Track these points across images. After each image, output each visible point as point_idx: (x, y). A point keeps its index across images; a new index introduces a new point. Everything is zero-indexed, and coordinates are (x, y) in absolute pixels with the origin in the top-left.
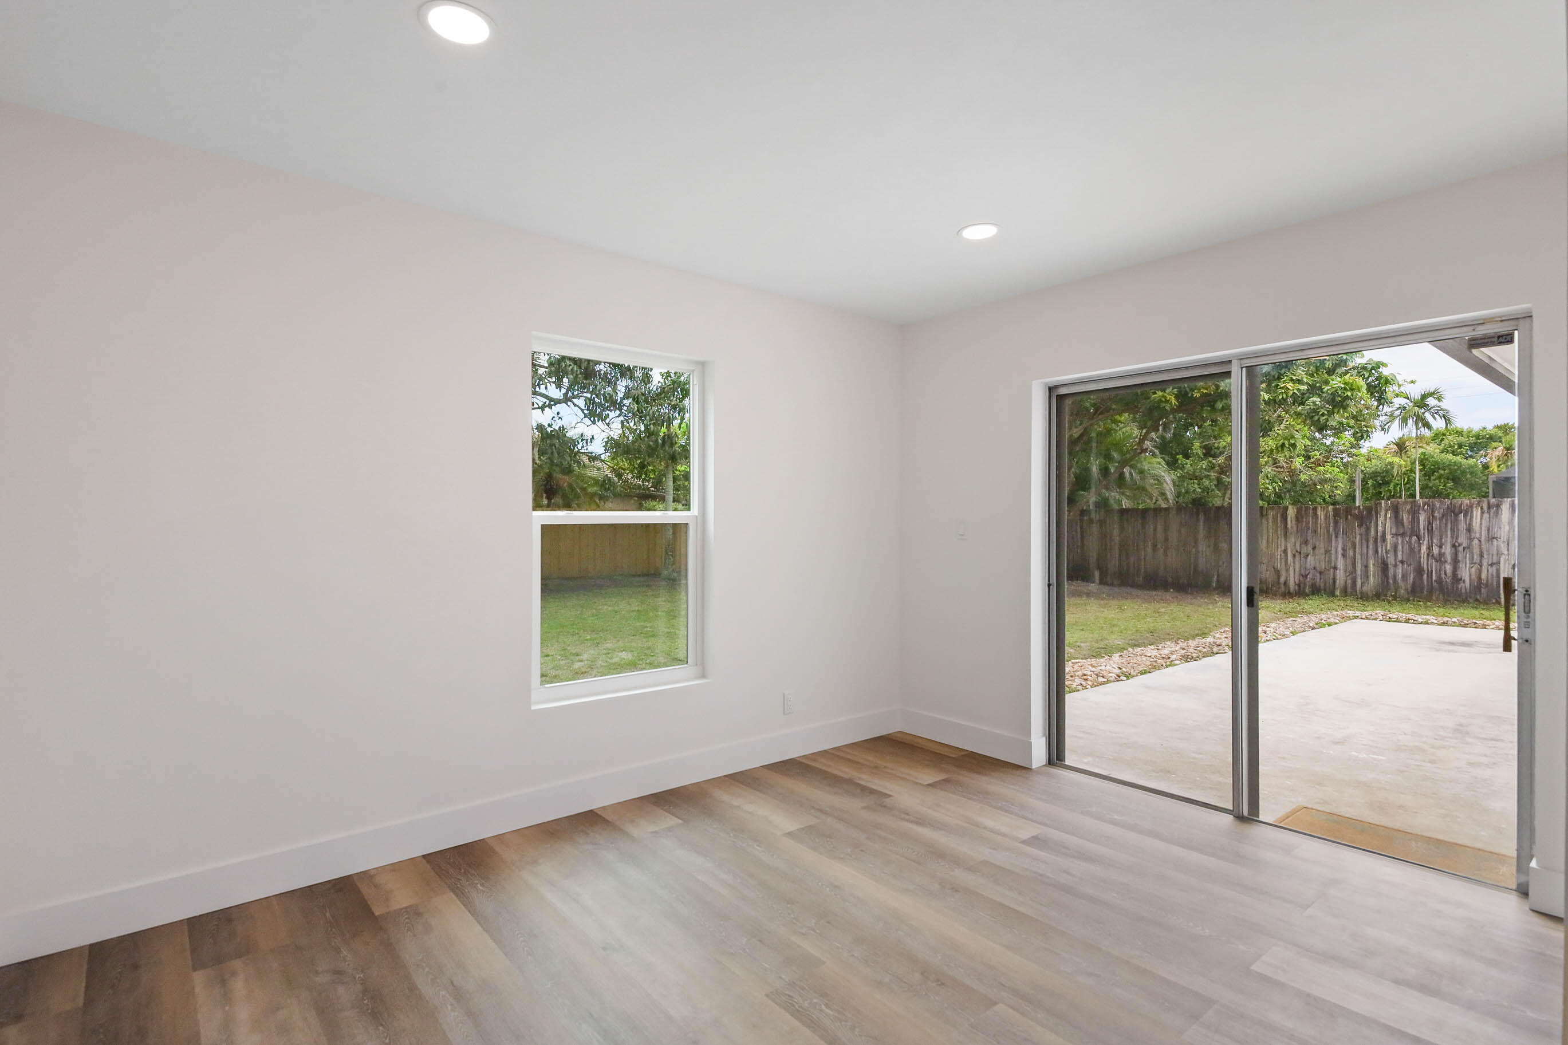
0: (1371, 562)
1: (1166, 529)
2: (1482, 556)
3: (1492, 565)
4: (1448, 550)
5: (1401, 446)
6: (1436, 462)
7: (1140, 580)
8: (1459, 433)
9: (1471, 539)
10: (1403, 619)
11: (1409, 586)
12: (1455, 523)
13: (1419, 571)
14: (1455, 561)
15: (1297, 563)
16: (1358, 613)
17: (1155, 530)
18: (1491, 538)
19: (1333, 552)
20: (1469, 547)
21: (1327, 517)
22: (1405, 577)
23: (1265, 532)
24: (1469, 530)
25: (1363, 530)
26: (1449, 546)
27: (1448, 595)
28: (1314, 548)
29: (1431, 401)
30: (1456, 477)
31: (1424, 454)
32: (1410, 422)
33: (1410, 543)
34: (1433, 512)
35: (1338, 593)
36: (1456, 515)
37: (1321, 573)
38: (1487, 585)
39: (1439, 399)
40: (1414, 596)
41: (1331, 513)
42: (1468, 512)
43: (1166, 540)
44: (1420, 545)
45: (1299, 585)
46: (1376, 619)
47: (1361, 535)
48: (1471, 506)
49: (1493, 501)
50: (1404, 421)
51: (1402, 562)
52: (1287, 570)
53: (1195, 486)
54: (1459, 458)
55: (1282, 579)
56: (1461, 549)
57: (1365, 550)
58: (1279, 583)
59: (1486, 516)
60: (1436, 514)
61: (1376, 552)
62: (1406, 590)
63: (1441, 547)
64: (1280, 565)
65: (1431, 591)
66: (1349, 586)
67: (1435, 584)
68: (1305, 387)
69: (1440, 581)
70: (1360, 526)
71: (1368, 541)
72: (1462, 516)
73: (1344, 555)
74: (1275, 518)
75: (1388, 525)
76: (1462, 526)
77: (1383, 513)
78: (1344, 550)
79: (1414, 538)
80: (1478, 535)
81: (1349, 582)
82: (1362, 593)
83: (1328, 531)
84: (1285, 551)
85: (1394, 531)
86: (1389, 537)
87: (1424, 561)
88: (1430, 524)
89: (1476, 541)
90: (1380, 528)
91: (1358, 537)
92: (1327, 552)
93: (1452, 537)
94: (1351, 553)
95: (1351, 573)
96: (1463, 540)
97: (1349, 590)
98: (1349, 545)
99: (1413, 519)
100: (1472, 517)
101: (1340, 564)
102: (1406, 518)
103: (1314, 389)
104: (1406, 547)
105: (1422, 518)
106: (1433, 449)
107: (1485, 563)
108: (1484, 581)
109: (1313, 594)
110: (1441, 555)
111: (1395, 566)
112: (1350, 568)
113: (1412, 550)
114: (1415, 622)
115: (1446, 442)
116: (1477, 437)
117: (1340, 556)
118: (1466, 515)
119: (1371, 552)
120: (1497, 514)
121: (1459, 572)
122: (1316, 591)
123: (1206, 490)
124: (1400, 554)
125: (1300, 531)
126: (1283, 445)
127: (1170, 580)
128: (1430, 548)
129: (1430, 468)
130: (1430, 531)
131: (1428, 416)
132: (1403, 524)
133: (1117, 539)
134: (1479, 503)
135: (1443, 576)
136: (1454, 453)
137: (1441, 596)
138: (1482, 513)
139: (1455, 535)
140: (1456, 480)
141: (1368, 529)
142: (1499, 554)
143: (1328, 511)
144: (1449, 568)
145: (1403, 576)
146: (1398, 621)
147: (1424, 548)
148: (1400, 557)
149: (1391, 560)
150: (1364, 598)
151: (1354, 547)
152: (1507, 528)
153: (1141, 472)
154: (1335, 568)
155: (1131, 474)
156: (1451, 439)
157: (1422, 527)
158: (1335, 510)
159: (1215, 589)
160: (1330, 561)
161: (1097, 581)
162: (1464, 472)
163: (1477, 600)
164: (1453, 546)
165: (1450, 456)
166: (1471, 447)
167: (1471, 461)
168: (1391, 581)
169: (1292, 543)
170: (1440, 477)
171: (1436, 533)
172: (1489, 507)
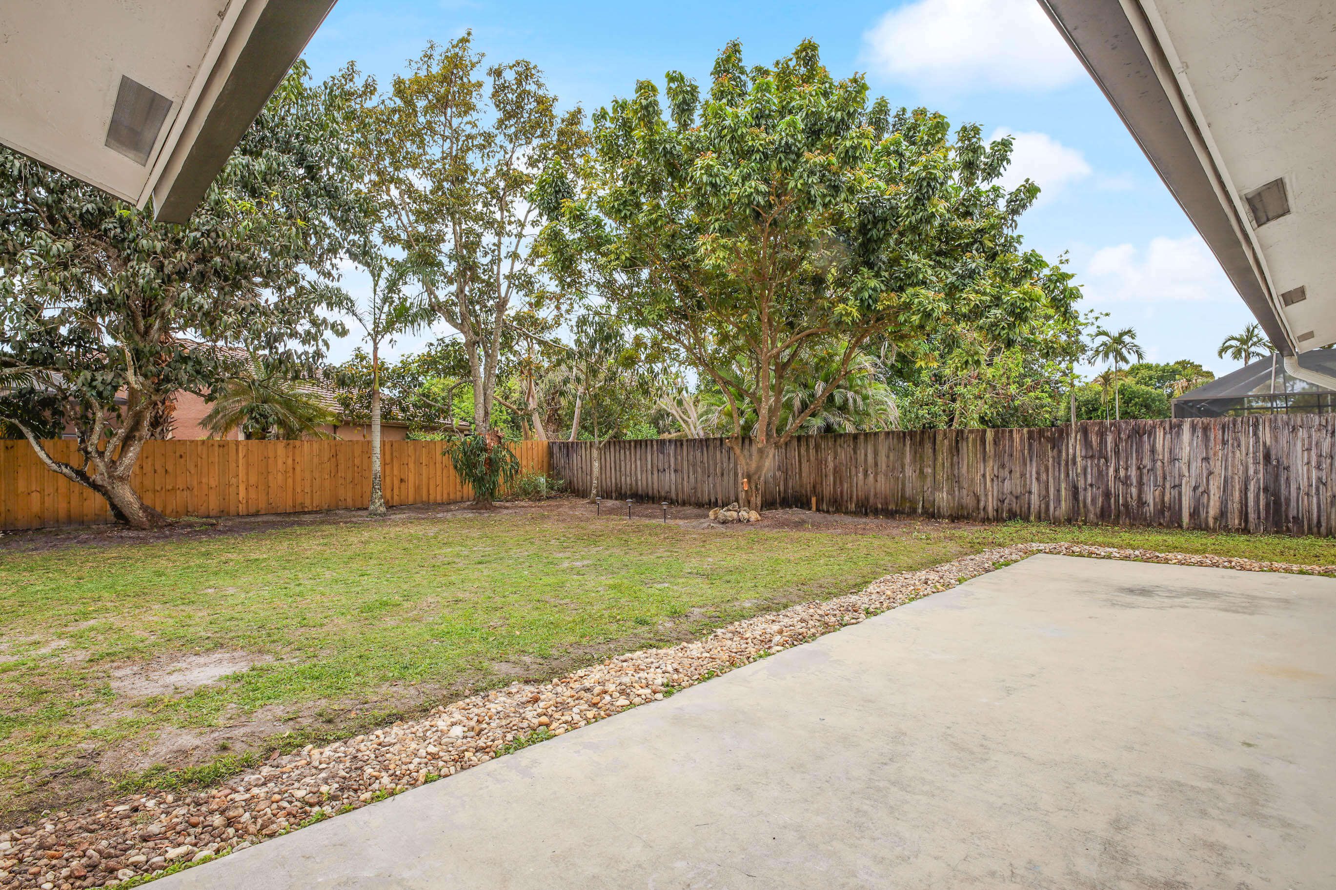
0: (1063, 486)
1: (876, 454)
2: (1165, 478)
3: (1174, 487)
4: (1133, 473)
5: (1106, 379)
6: (1133, 392)
7: (852, 507)
8: (1149, 367)
9: (1154, 461)
10: (1085, 553)
11: (1098, 511)
12: (1140, 444)
13: (1107, 495)
14: (1140, 484)
15: (995, 488)
16: (1042, 546)
17: (866, 455)
18: (1174, 460)
19: (1028, 476)
20: (1153, 469)
21: (1022, 439)
22: (1094, 501)
23: (965, 456)
24: (1153, 451)
25: (1055, 451)
26: (1134, 468)
27: (1135, 519)
28: (1011, 472)
29: (1127, 339)
30: (1147, 405)
31: (1123, 385)
32: (1111, 356)
33: (1098, 465)
34: (1119, 433)
35: (1032, 518)
36: (1141, 436)
37: (1017, 498)
38: (1170, 508)
39: (1133, 337)
40: (1103, 520)
41: (1026, 436)
42: (1151, 433)
43: (876, 464)
44: (1107, 467)
45: (997, 511)
46: (1059, 553)
47: (1053, 457)
48: (1154, 427)
49: (1174, 420)
50: (1106, 355)
51: (1091, 485)
52: (986, 495)
53: (923, 412)
54: (1149, 388)
55: (982, 504)
56: (1145, 471)
57: (1057, 474)
58: (978, 509)
59: (1168, 436)
60: (1122, 435)
61: (1067, 475)
62: (1095, 514)
63: (1127, 469)
64: (979, 490)
65: (1118, 516)
66: (1043, 510)
67: (1122, 508)
68: (988, 298)
69: (1126, 505)
70: (1053, 448)
71: (1059, 464)
72: (1146, 437)
73: (1038, 479)
74: (974, 441)
75: (1078, 447)
76: (1147, 447)
77: (1073, 435)
78: (1038, 473)
79: (1102, 461)
80: (1161, 457)
81: (1043, 506)
82: (1054, 518)
83: (1023, 454)
84: (984, 476)
85: (1083, 454)
86: (1079, 459)
87: (1111, 484)
88: (1116, 445)
89: (1159, 463)
90: (1071, 451)
91: (1051, 460)
92: (1023, 475)
93: (1137, 459)
94: (1044, 477)
95: (1045, 498)
96: (1147, 462)
97: (1043, 515)
98: (1043, 469)
99: (1101, 440)
100: (1155, 438)
101: (1035, 488)
102: (1094, 439)
103: (997, 301)
104: (1095, 470)
105: (1110, 439)
106: (1130, 381)
107: (1168, 486)
108: (1167, 505)
109: (1010, 519)
110: (1127, 477)
111: (1085, 489)
112: (1044, 493)
113: (1100, 472)
114: (1098, 556)
115: (1140, 375)
116: (1163, 371)
117: (1034, 480)
118: (1149, 437)
119: (1062, 476)
120: (1178, 434)
121: (1143, 496)
122: (1013, 516)
123: (935, 415)
124: (1089, 476)
125: (998, 455)
126: (967, 362)
127: (880, 506)
128: (1117, 471)
129: (1127, 397)
130: (1117, 453)
131: (1124, 351)
132: (1092, 447)
133: (831, 465)
134: (1162, 422)
135: (1129, 499)
136: (1146, 384)
137: (1127, 521)
138: (1165, 434)
139: (1140, 459)
140: (1147, 407)
141: (1060, 452)
142: (1181, 476)
143: (1022, 434)
144: (1134, 491)
145: (1092, 500)
146: (1081, 555)
147: (1111, 471)
148: (1089, 481)
149: (1081, 484)
150: (1056, 522)
151: (1047, 470)
152: (1188, 449)
153: (865, 398)
154: (1030, 493)
155: (855, 401)
156: (1144, 373)
157: (1109, 449)
158: (1029, 432)
159: (920, 516)
160: (1025, 485)
161: (814, 508)
162: (1153, 400)
163: (1160, 524)
164: (1139, 468)
165: (1143, 387)
166: (1160, 379)
167: (1159, 391)
168: (1081, 505)
169: (991, 467)
170: (1135, 405)
171: (1123, 455)
172: (1171, 428)
